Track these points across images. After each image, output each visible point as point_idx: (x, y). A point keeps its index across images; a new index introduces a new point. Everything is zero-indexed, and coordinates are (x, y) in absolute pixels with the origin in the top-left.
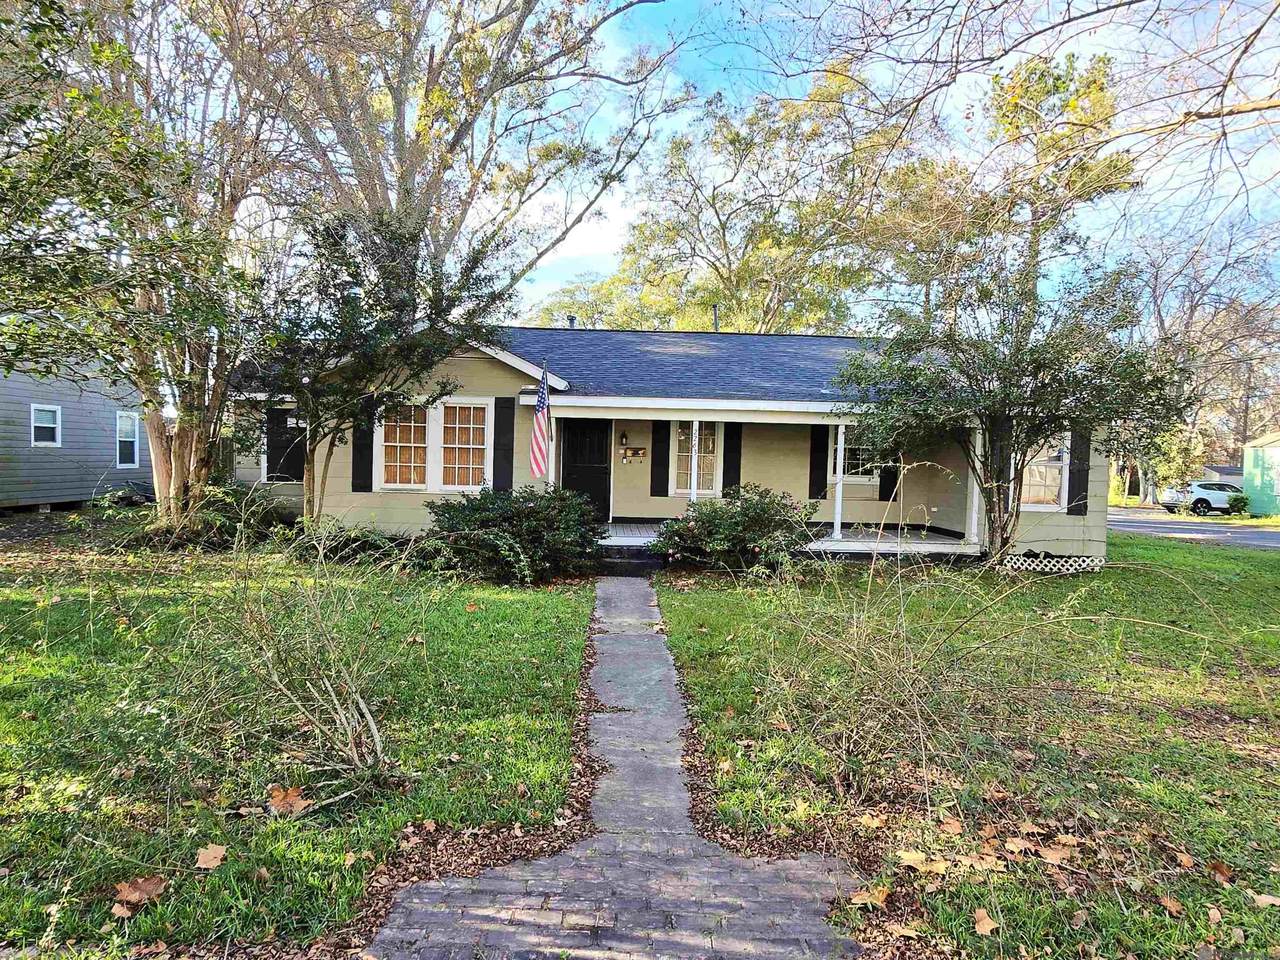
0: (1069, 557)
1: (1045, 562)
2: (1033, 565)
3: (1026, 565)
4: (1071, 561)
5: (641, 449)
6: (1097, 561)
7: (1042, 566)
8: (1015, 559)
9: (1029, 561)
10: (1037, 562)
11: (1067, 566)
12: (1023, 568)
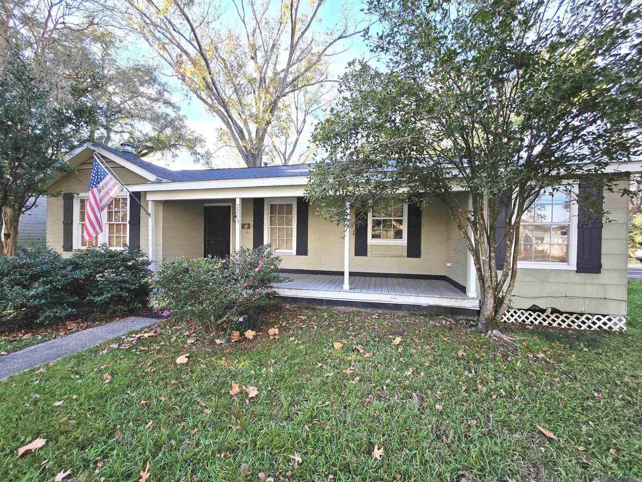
0: (582, 314)
1: (553, 317)
2: (540, 320)
3: (531, 319)
4: (583, 318)
5: (246, 224)
6: (615, 320)
7: (549, 320)
8: (519, 313)
9: (535, 315)
10: (543, 316)
11: (578, 322)
12: (528, 322)
